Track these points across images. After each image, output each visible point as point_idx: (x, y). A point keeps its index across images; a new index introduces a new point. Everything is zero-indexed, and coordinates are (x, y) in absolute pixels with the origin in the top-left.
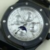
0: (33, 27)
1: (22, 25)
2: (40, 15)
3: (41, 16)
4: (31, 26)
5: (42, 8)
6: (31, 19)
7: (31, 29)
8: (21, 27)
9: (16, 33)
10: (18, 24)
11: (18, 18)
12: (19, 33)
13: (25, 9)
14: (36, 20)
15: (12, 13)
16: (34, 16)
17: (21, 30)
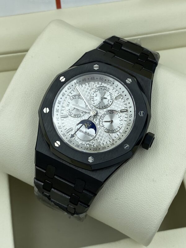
0: (112, 122)
1: (86, 117)
2: (126, 92)
3: (128, 96)
4: (107, 118)
5: (132, 76)
6: (106, 102)
7: (107, 125)
8: (83, 122)
9: (72, 136)
10: (76, 116)
11: (77, 102)
12: (79, 135)
13: (93, 79)
14: (117, 106)
15: (64, 91)
16: (115, 95)
17: (84, 129)
